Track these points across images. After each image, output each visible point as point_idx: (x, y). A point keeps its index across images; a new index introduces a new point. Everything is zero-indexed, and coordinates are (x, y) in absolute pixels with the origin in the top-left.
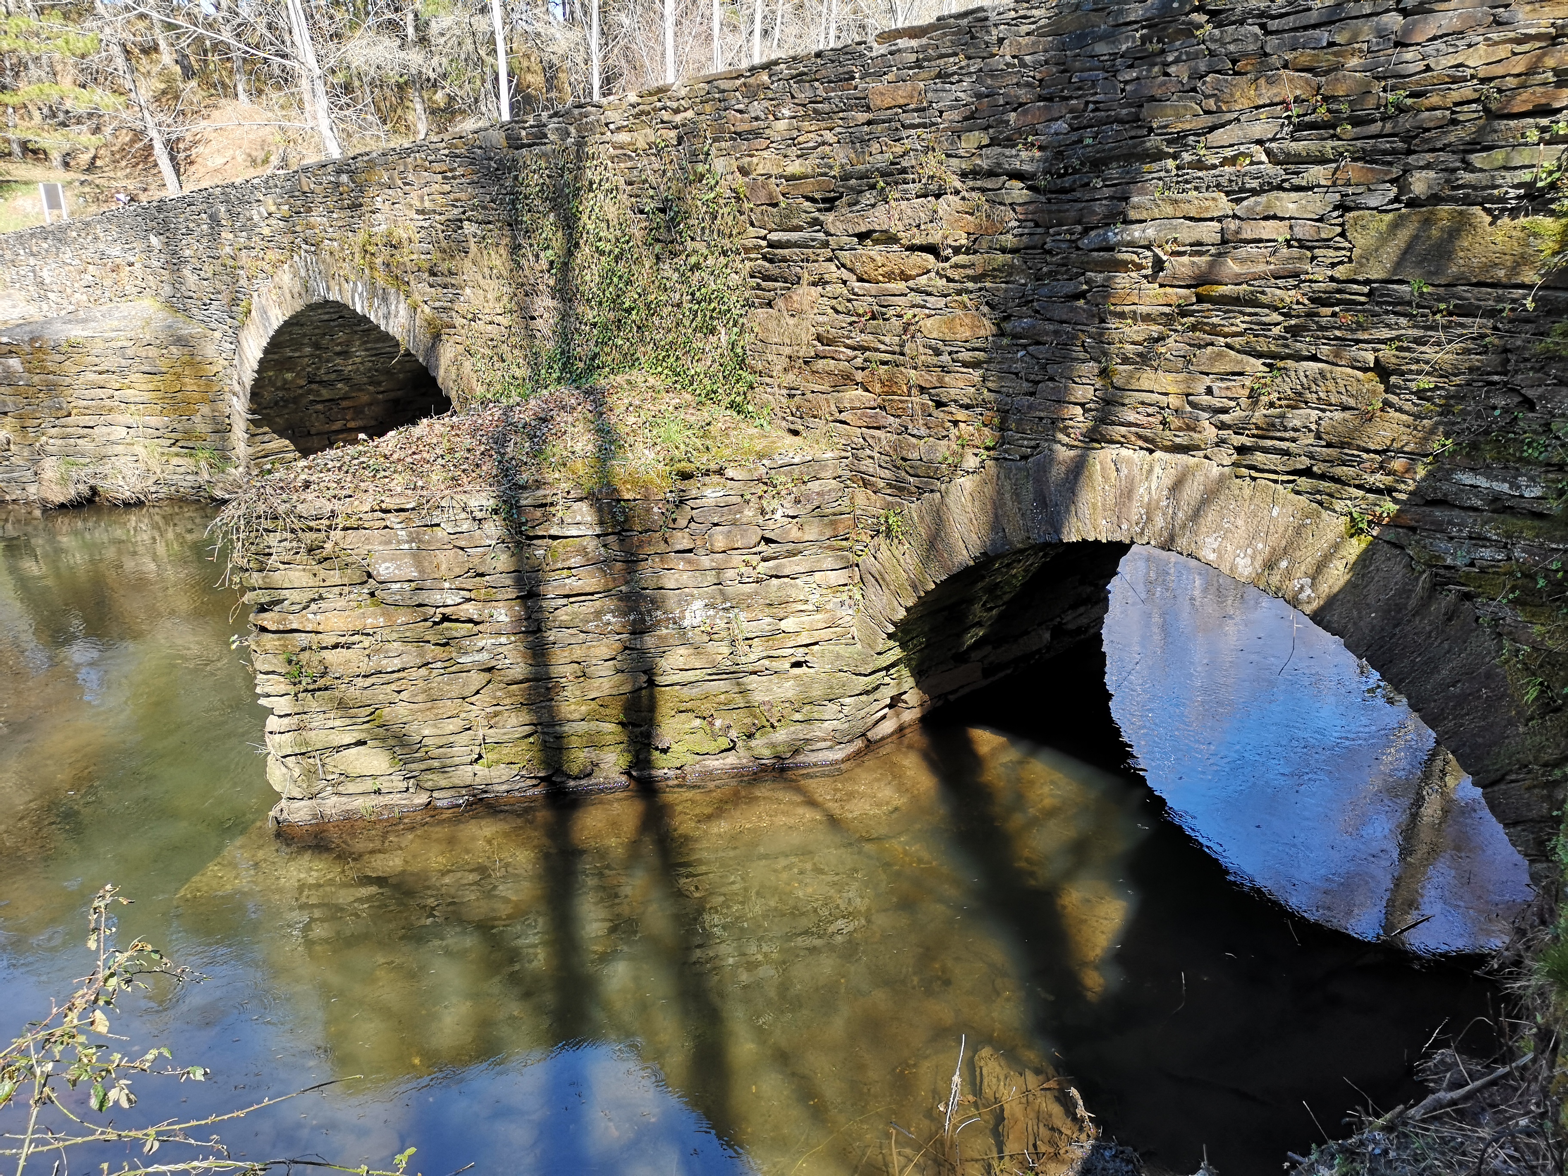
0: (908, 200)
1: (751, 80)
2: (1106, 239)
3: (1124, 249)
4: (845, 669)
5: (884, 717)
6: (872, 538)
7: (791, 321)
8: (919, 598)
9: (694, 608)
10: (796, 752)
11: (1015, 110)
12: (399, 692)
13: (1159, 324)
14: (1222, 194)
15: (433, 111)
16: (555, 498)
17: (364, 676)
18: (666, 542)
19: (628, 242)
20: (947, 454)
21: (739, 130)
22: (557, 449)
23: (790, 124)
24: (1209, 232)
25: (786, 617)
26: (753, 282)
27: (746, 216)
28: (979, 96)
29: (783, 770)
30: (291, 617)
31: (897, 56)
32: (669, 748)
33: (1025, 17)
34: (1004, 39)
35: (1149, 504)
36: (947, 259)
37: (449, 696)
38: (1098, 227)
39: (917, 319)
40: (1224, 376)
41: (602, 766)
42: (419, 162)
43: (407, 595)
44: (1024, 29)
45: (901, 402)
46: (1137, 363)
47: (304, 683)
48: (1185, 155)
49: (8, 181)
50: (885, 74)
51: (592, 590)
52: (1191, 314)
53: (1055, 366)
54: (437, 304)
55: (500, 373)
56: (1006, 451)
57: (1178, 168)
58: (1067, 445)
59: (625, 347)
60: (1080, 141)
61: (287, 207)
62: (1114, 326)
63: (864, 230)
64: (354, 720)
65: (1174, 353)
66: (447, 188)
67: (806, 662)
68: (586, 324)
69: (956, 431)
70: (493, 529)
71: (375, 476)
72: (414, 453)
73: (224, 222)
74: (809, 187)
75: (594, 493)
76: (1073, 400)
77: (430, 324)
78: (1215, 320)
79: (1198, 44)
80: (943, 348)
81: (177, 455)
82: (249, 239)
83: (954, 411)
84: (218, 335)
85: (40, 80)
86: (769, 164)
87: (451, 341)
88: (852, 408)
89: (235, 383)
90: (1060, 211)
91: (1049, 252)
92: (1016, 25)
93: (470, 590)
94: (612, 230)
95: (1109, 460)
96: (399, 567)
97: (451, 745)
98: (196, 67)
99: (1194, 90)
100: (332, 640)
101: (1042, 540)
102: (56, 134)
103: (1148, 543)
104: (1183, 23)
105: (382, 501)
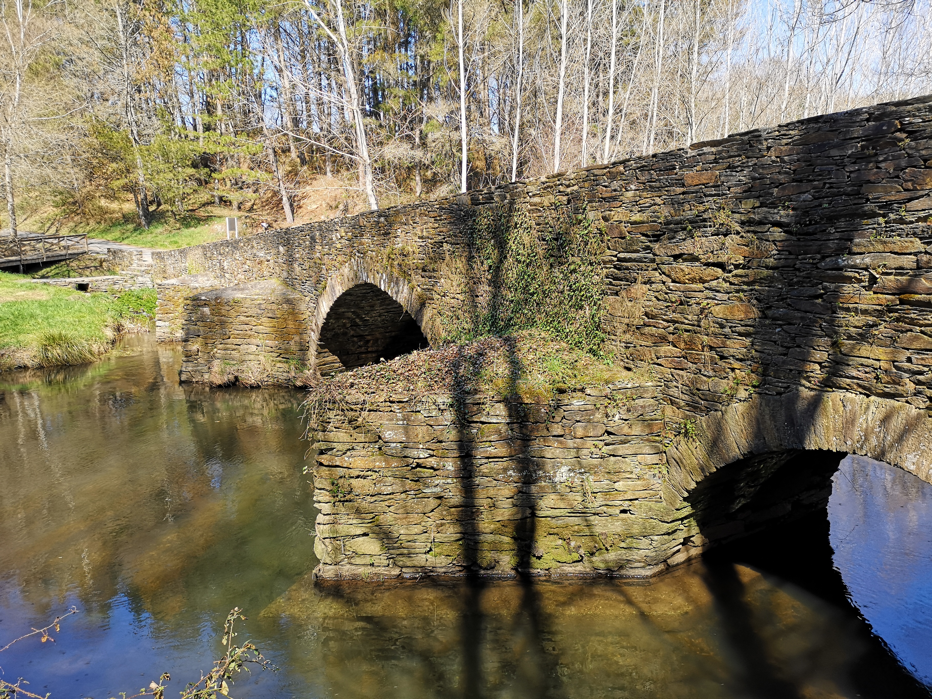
0: (706, 237)
1: (613, 170)
2: (837, 263)
3: (849, 270)
4: (655, 517)
5: (678, 551)
6: (676, 436)
7: (629, 304)
8: (705, 476)
9: (563, 471)
10: (621, 567)
11: (777, 187)
12: (389, 507)
13: (873, 316)
14: (917, 239)
15: (425, 181)
16: (485, 400)
17: (371, 496)
18: (548, 430)
19: (535, 256)
20: (727, 388)
21: (604, 196)
22: (488, 372)
23: (635, 193)
24: (908, 261)
25: (618, 481)
26: (607, 280)
27: (605, 244)
28: (754, 179)
29: (612, 578)
30: (336, 458)
31: (702, 157)
32: (542, 556)
33: (785, 135)
34: (771, 147)
35: (866, 429)
36: (730, 271)
37: (417, 511)
38: (831, 256)
39: (709, 306)
40: (920, 351)
41: (501, 563)
42: (423, 211)
43: (399, 451)
44: (784, 141)
45: (697, 354)
46: (858, 340)
47: (339, 497)
48: (891, 215)
49: (211, 216)
50: (695, 166)
51: (502, 455)
52: (896, 311)
53: (801, 339)
54: (425, 287)
55: (456, 326)
56: (767, 389)
57: (886, 222)
58: (809, 388)
59: (529, 315)
60: (820, 205)
61: (351, 234)
62: (842, 316)
63: (677, 253)
64: (364, 521)
65: (884, 335)
66: (436, 225)
67: (629, 510)
68: (507, 301)
69: (733, 374)
70: (449, 416)
71: (388, 382)
72: (409, 370)
73: (317, 240)
74: (644, 228)
75: (507, 399)
76: (813, 360)
77: (420, 298)
78: (913, 316)
79: (901, 150)
80: (726, 324)
81: (280, 362)
82: (330, 249)
83: (732, 362)
84: (307, 299)
85: (233, 167)
86: (621, 215)
87: (431, 307)
88: (665, 357)
89: (313, 324)
90: (806, 246)
91: (798, 270)
92: (779, 139)
93: (433, 450)
94: (526, 250)
95: (838, 399)
96: (396, 434)
97: (414, 541)
98: (307, 159)
99: (898, 177)
100: (355, 473)
101: (790, 447)
102: (237, 193)
103: (866, 455)
104: (890, 138)
105: (391, 396)
